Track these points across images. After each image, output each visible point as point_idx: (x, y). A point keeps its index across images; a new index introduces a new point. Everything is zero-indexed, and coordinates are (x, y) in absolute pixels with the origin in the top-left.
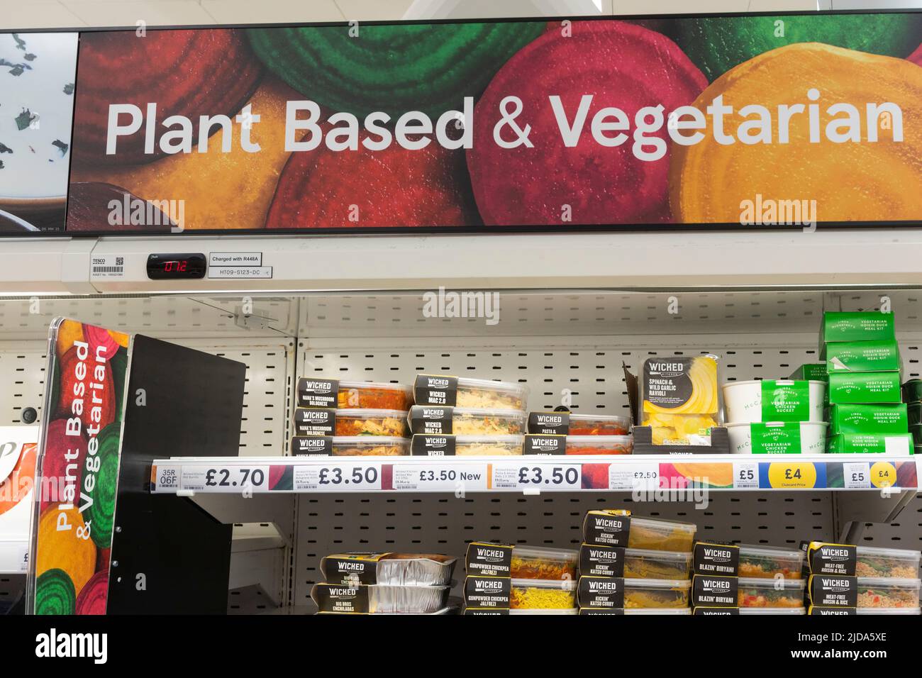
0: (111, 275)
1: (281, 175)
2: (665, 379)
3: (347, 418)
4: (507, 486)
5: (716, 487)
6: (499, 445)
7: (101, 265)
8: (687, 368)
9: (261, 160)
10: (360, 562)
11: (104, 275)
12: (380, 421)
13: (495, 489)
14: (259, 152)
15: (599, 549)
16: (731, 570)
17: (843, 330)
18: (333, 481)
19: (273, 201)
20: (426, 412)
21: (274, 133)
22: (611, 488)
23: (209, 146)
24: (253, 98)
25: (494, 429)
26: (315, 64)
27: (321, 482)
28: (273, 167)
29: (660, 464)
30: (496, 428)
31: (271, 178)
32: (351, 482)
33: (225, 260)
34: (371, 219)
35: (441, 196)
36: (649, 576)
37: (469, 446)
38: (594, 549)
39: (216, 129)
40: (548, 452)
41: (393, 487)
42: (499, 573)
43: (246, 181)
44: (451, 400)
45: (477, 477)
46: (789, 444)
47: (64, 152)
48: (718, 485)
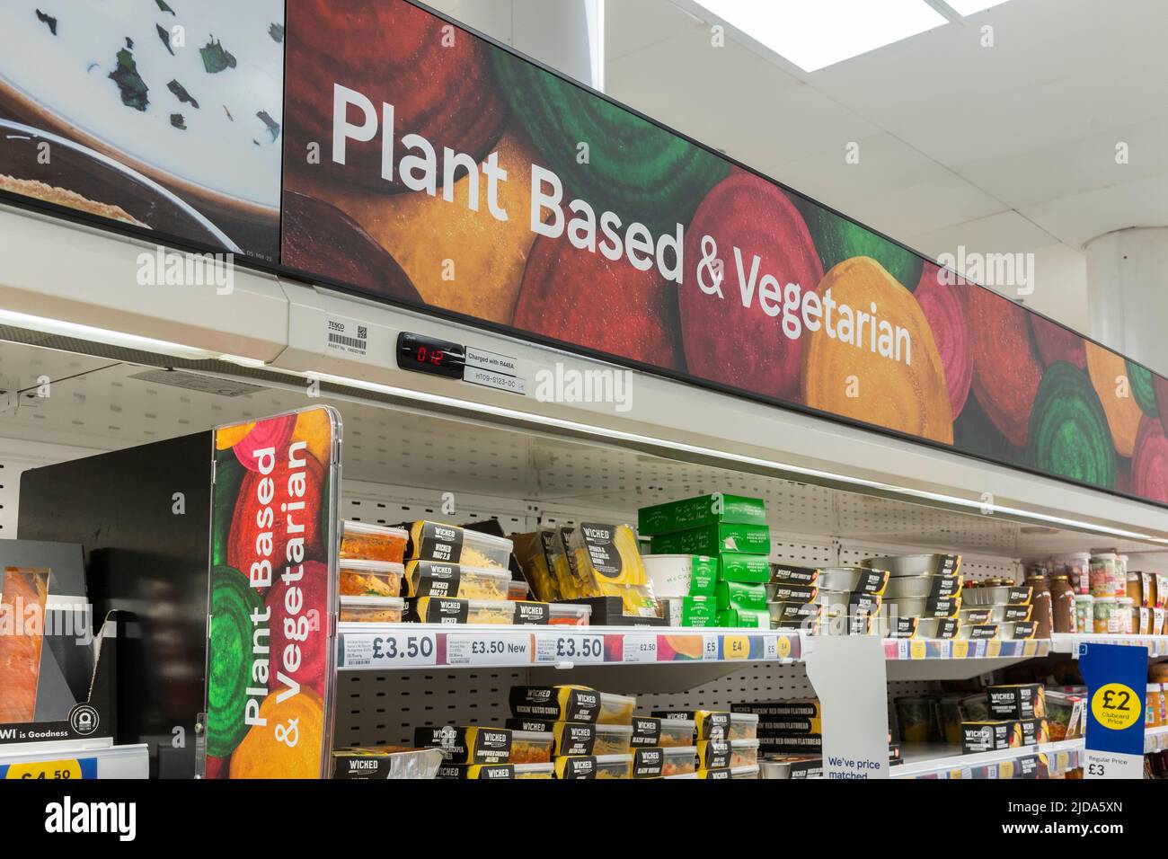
0: (351, 350)
1: (528, 259)
2: (598, 546)
3: (350, 572)
4: (547, 659)
5: (689, 658)
6: (504, 612)
7: (339, 333)
8: (612, 536)
9: (508, 233)
10: (373, 759)
11: (342, 348)
12: (384, 577)
13: (538, 663)
14: (506, 222)
15: (578, 727)
16: (654, 741)
17: (733, 511)
18: (388, 654)
19: (520, 293)
20: (434, 569)
21: (520, 202)
22: (624, 662)
23: (455, 194)
24: (498, 146)
25: (494, 592)
26: (557, 127)
27: (375, 656)
28: (520, 248)
29: (658, 636)
30: (497, 591)
31: (518, 262)
32: (406, 655)
33: (482, 360)
34: (605, 342)
35: (659, 331)
36: (610, 752)
37: (477, 613)
38: (574, 727)
39: (461, 172)
40: (534, 622)
41: (448, 662)
42: (502, 760)
43: (493, 257)
44: (455, 556)
45: (522, 649)
46: (708, 618)
47: (275, 137)
48: (693, 657)
